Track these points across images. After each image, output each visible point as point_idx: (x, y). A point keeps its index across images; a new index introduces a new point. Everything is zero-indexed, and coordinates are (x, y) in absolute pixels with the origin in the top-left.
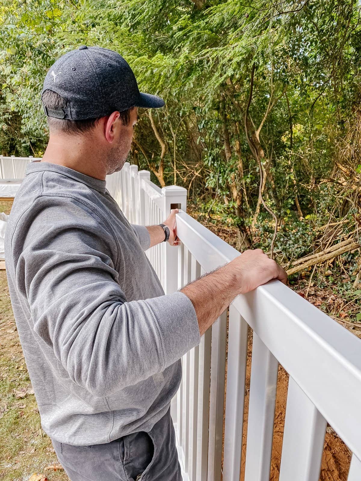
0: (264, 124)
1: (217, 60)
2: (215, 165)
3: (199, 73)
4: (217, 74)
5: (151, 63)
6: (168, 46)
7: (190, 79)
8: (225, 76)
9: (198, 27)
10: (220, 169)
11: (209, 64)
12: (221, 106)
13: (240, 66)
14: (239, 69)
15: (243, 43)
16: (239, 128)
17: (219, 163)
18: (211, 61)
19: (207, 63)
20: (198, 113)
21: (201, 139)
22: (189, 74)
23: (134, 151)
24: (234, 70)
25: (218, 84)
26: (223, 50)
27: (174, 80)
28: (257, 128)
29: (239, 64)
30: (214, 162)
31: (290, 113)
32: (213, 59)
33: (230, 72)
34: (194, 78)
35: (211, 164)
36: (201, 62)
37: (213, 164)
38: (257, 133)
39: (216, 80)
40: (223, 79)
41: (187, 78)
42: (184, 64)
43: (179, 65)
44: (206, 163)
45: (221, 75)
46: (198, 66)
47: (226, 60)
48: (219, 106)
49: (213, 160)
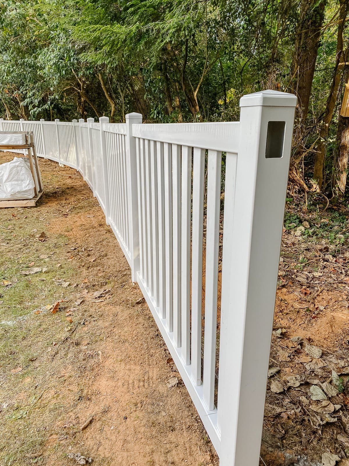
0: (200, 87)
1: (159, 31)
2: (160, 117)
3: (146, 39)
4: (159, 40)
5: (113, 31)
6: (122, 18)
7: (140, 43)
8: (164, 42)
9: (145, 5)
10: (164, 120)
11: (153, 33)
12: (163, 67)
13: (174, 35)
14: (174, 37)
15: (175, 20)
16: (179, 87)
17: (163, 116)
18: (155, 31)
19: (152, 32)
20: (144, 73)
21: (147, 95)
22: (139, 40)
23: (83, 113)
24: (171, 38)
25: (159, 48)
26: (162, 24)
27: (129, 44)
28: (195, 90)
29: (173, 34)
30: (159, 115)
31: (224, 77)
32: (156, 30)
33: (168, 39)
34: (143, 43)
35: (157, 117)
36: (147, 31)
37: (158, 117)
38: (195, 94)
39: (158, 44)
40: (163, 44)
41: (138, 42)
42: (135, 32)
43: (132, 33)
44: (152, 116)
45: (162, 41)
46: (145, 34)
47: (165, 30)
48: (161, 67)
49: (158, 113)
